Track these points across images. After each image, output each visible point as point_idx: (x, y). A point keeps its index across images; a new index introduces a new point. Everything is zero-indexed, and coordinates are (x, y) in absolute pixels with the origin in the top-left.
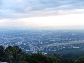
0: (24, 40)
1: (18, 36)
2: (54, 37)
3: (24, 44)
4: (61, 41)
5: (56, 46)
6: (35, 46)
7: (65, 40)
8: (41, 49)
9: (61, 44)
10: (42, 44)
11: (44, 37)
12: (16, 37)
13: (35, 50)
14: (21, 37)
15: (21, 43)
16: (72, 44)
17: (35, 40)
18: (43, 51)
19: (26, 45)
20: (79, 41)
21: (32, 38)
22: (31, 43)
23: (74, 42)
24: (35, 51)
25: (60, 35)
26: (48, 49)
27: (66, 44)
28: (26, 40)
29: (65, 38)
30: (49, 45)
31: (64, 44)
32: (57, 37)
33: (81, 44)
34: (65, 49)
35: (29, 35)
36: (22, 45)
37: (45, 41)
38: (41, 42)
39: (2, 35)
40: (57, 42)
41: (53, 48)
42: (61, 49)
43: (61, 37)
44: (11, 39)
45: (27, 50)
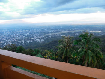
0: (30, 32)
2: (49, 30)
3: (30, 35)
4: (54, 32)
5: (50, 35)
11: (43, 30)
12: (25, 30)
13: (37, 38)
15: (28, 34)
20: (65, 31)
21: (35, 31)
23: (62, 32)
26: (45, 37)
27: (57, 33)
29: (56, 30)
30: (46, 35)
32: (51, 30)
33: (66, 33)
34: (56, 37)
35: (33, 29)
36: (29, 35)
37: (44, 32)
38: (41, 33)
39: (15, 30)
40: (51, 32)
41: (48, 36)
42: (54, 37)
43: (54, 29)
44: (21, 31)
45: (32, 39)
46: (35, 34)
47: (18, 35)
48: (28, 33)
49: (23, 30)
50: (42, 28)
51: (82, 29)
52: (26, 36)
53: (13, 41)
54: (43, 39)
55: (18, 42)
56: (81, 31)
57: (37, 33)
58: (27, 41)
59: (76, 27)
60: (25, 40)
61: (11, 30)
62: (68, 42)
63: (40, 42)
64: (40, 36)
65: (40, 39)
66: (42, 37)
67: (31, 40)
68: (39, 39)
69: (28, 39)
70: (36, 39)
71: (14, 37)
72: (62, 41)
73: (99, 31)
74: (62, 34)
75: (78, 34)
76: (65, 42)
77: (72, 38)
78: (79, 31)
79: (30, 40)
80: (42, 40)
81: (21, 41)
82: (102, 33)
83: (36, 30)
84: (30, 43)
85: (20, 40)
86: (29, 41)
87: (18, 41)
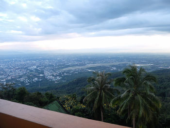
0: (38, 64)
3: (38, 68)
4: (77, 65)
5: (71, 70)
6: (50, 70)
7: (81, 64)
8: (56, 74)
9: (77, 67)
10: (58, 68)
13: (50, 74)
15: (35, 67)
16: (88, 67)
18: (58, 76)
20: (95, 64)
21: (47, 62)
22: (45, 67)
26: (63, 73)
27: (83, 67)
29: (81, 61)
30: (64, 69)
31: (80, 67)
32: (73, 61)
33: (96, 67)
34: (81, 73)
35: (44, 59)
36: (36, 69)
37: (61, 65)
38: (56, 66)
41: (68, 72)
42: (77, 73)
43: (77, 61)
44: (24, 63)
45: (41, 75)
46: (47, 68)
48: (34, 65)
49: (27, 61)
50: (58, 59)
51: (121, 61)
52: (31, 71)
53: (9, 78)
54: (60, 75)
55: (17, 81)
57: (50, 66)
58: (33, 79)
60: (29, 78)
61: (6, 60)
62: (102, 81)
63: (54, 82)
64: (54, 70)
65: (55, 76)
66: (58, 72)
67: (39, 77)
68: (53, 76)
69: (35, 76)
70: (48, 75)
71: (11, 72)
72: (93, 80)
73: (149, 64)
74: (90, 68)
75: (115, 68)
78: (117, 63)
79: (37, 77)
80: (58, 78)
81: (22, 79)
82: (153, 67)
83: (48, 61)
84: (37, 82)
85: (21, 77)
86: (36, 79)
87: (18, 78)
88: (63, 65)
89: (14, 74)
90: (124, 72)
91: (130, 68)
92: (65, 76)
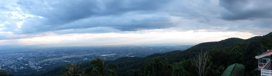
0: (23, 56)
1: (19, 53)
2: (49, 54)
3: (24, 59)
4: (55, 57)
5: (50, 61)
6: (33, 61)
7: (58, 56)
8: (38, 64)
9: (55, 59)
10: (39, 60)
11: (41, 54)
12: (18, 53)
14: (22, 54)
15: (22, 58)
16: (64, 58)
17: (33, 56)
18: (39, 65)
19: (25, 60)
20: (70, 56)
21: (31, 55)
22: (30, 58)
23: (66, 57)
24: (33, 65)
25: (54, 52)
26: (44, 63)
27: (59, 58)
28: (26, 56)
29: (58, 54)
30: (44, 60)
31: (57, 59)
32: (52, 53)
33: (71, 58)
34: (58, 63)
35: (29, 52)
36: (22, 60)
37: (42, 57)
38: (38, 58)
39: (7, 52)
40: (52, 57)
41: (48, 63)
42: (55, 63)
43: (55, 53)
44: (13, 55)
45: (26, 65)
46: (31, 59)
47: (10, 59)
48: (21, 56)
49: (16, 53)
50: (40, 52)
51: (91, 53)
52: (19, 61)
53: (4, 65)
54: (41, 65)
55: (8, 68)
56: (90, 55)
58: (20, 67)
59: (85, 51)
60: (17, 66)
61: (2, 52)
62: (74, 71)
63: (36, 70)
64: (36, 61)
65: (37, 66)
66: (40, 62)
67: (24, 66)
68: (35, 65)
69: (22, 65)
70: (32, 65)
71: (5, 61)
72: (67, 70)
74: (66, 59)
75: (86, 59)
76: (71, 72)
77: (81, 65)
78: (88, 55)
79: (23, 66)
80: (39, 67)
81: (12, 67)
82: (116, 56)
83: (31, 53)
84: (23, 70)
85: (11, 65)
86: (22, 67)
87: (9, 66)
88: (44, 57)
89: (6, 63)
90: (91, 63)
91: (96, 60)
92: (45, 66)
